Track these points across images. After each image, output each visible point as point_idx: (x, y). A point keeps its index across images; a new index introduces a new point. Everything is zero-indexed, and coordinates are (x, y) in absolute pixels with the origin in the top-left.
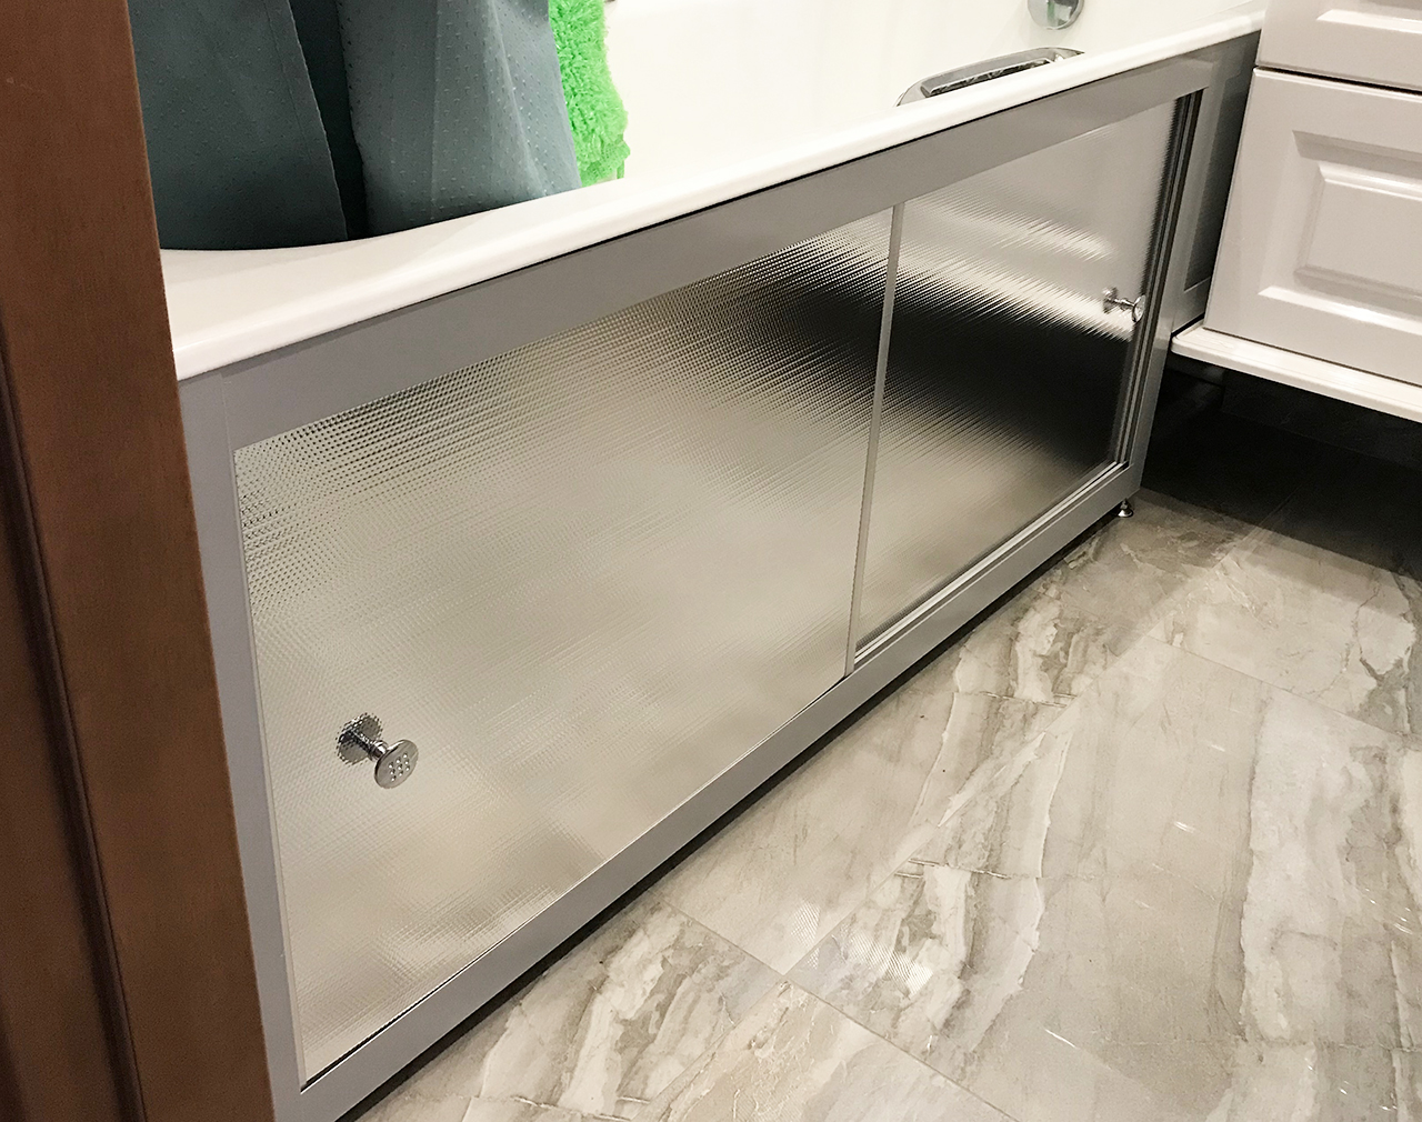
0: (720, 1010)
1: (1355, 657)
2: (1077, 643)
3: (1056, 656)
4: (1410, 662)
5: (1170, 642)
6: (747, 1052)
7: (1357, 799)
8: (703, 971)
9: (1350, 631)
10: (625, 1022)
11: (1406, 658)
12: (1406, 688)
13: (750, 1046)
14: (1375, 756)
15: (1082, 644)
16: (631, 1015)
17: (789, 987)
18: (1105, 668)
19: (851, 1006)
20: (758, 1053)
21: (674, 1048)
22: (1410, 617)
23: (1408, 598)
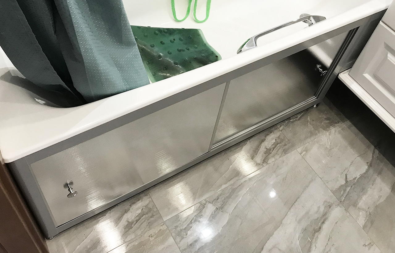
0: (148, 225)
1: (345, 173)
2: (278, 147)
3: (270, 150)
4: (358, 178)
5: (301, 154)
6: (149, 237)
7: (316, 216)
8: (149, 214)
9: (350, 163)
10: (128, 222)
11: (358, 177)
12: (351, 187)
13: (150, 236)
14: (329, 205)
15: (279, 148)
16: (130, 221)
17: (164, 224)
18: (280, 157)
19: (174, 234)
20: (150, 238)
21: (135, 232)
22: (369, 164)
23: (373, 157)
